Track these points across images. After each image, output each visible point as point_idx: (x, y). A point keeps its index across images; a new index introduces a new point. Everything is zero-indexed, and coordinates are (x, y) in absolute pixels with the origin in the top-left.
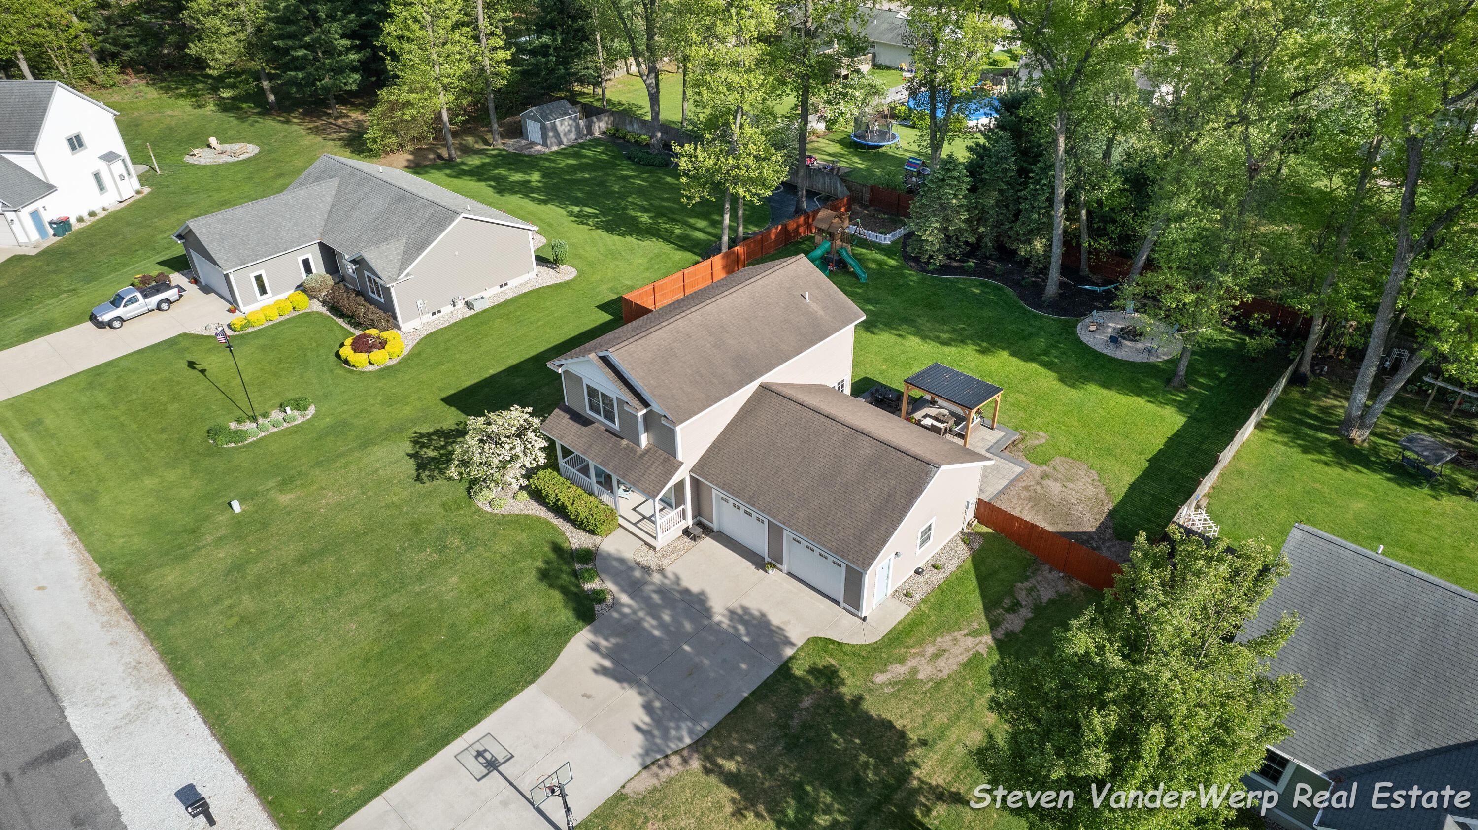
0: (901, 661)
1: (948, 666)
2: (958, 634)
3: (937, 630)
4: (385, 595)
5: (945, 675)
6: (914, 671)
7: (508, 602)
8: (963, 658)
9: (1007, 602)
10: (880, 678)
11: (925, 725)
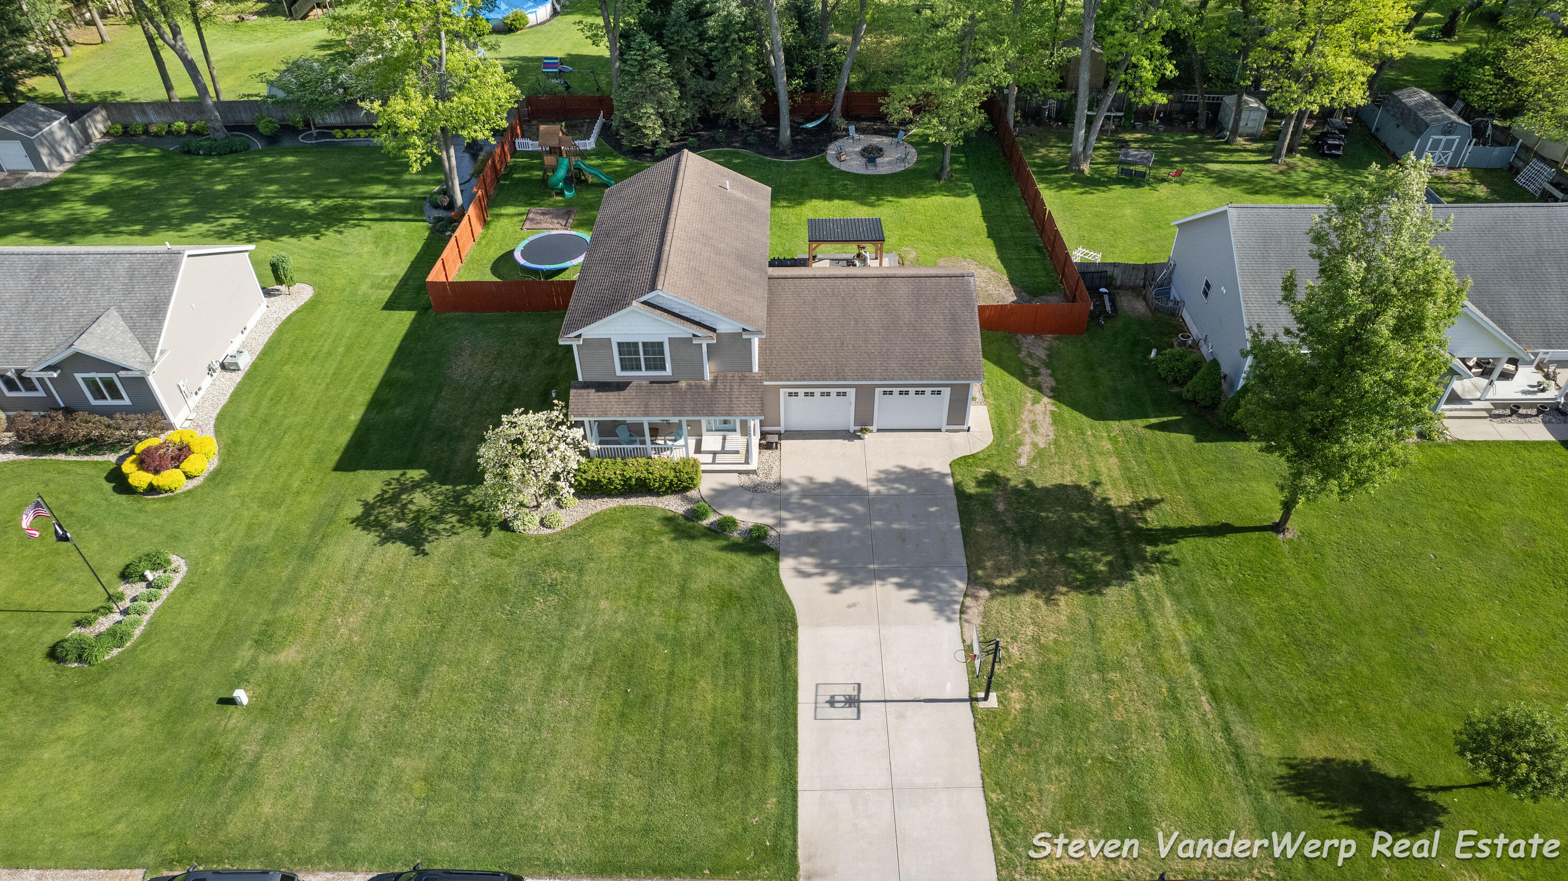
0: (1020, 443)
1: (1047, 430)
2: (1028, 407)
3: (1015, 411)
4: (556, 659)
5: (1052, 436)
7: (683, 587)
8: (1049, 420)
9: (1028, 370)
10: (1023, 461)
11: (1081, 473)
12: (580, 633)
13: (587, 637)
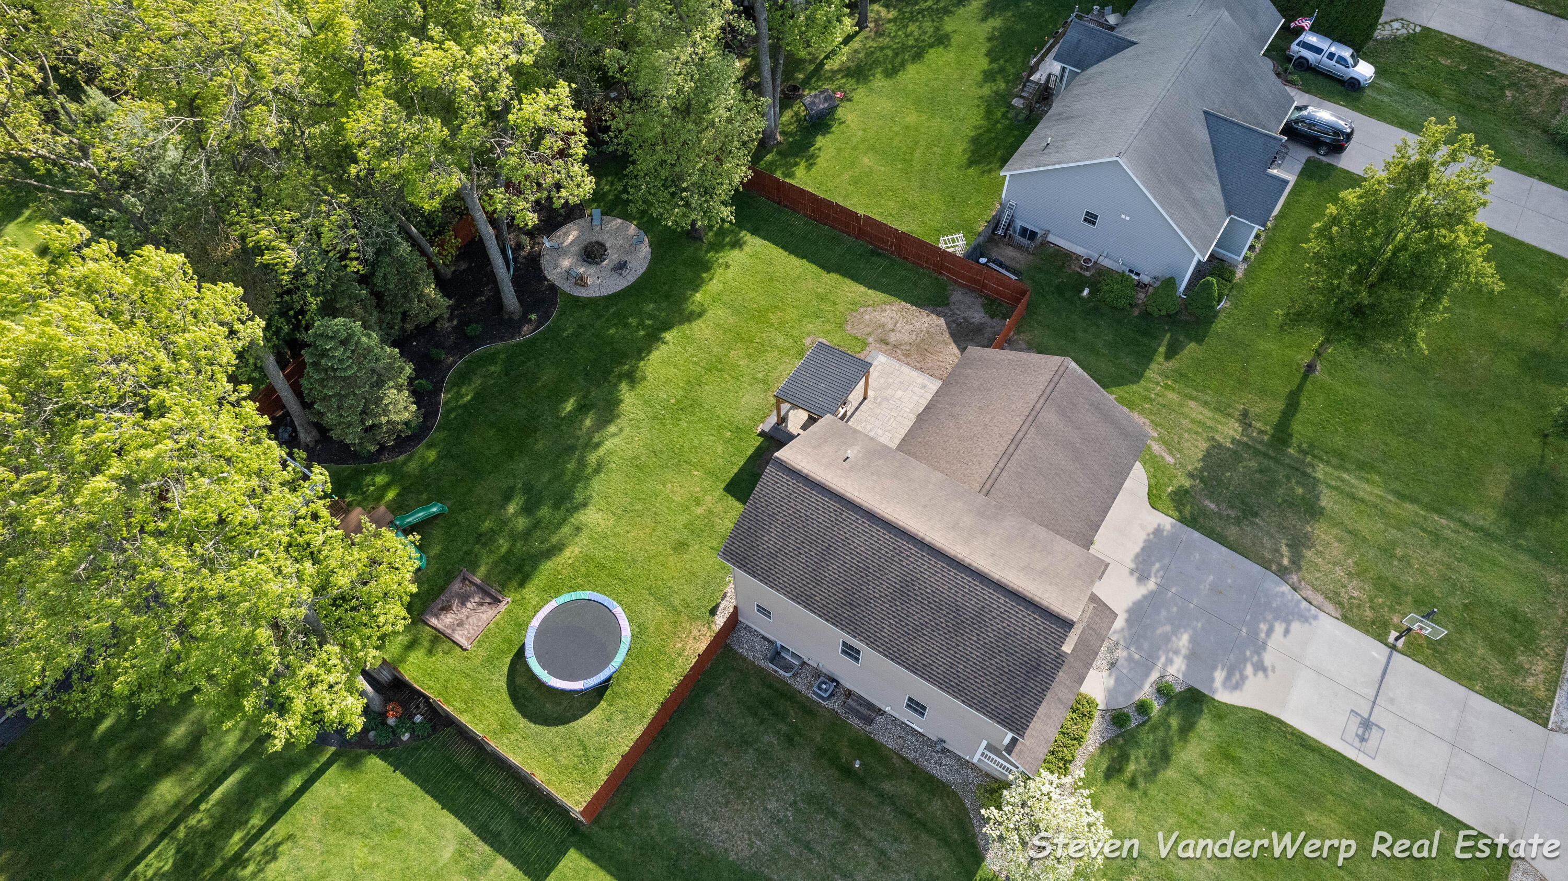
1: (1137, 417)
5: (1148, 421)
10: (1169, 459)
11: (1197, 433)
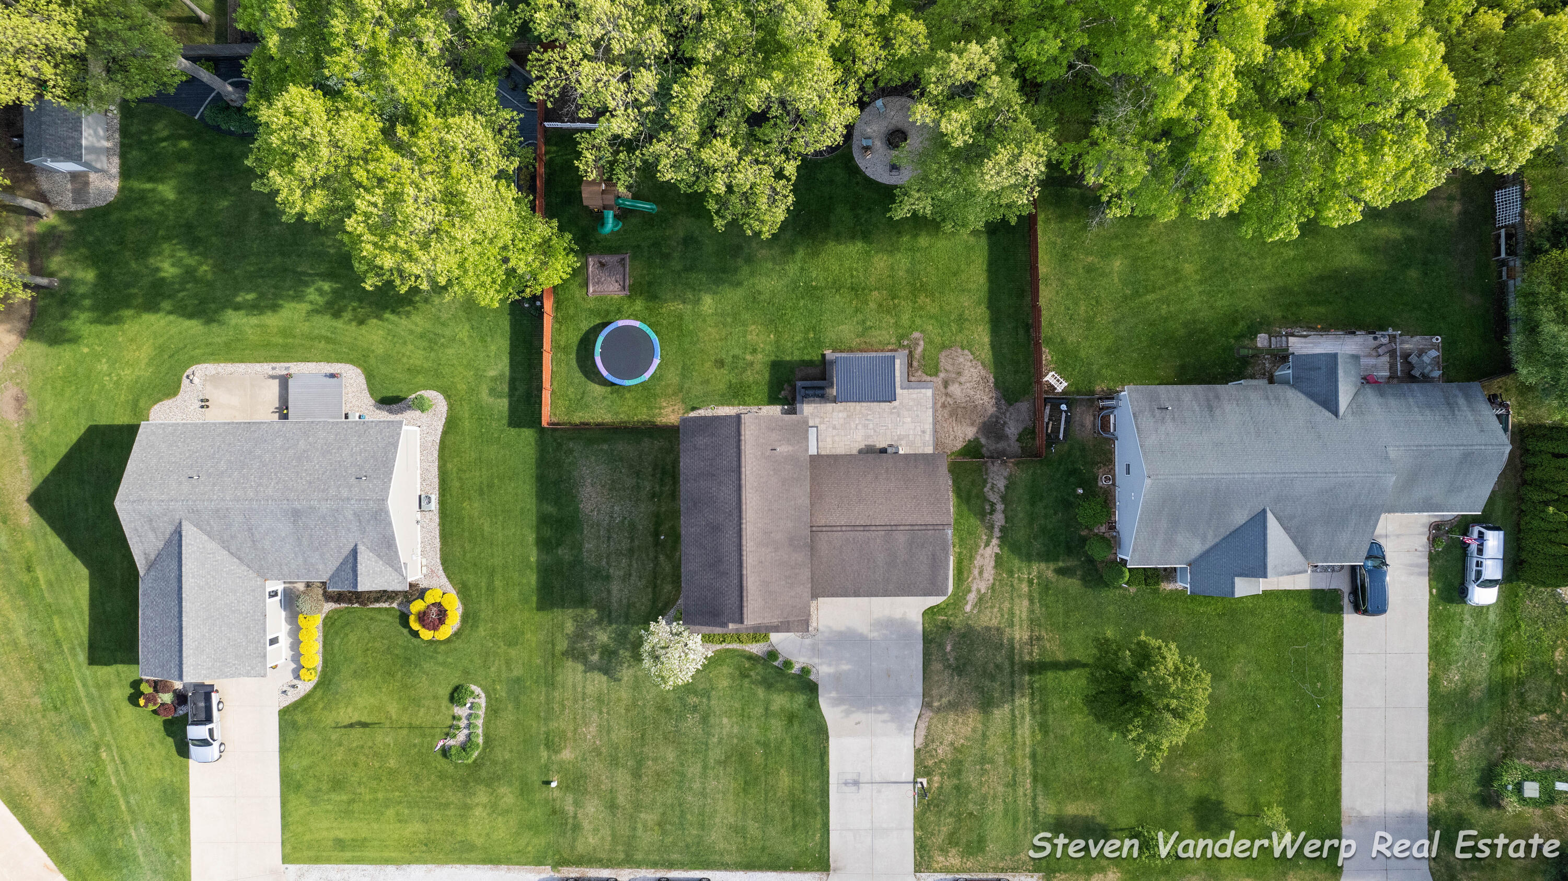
0: (969, 591)
1: (989, 573)
2: (981, 551)
3: (972, 558)
4: (706, 756)
5: (992, 581)
6: (979, 591)
7: (767, 709)
8: (992, 563)
9: (987, 507)
10: (968, 608)
12: (715, 740)
13: (720, 742)
